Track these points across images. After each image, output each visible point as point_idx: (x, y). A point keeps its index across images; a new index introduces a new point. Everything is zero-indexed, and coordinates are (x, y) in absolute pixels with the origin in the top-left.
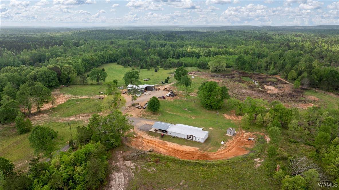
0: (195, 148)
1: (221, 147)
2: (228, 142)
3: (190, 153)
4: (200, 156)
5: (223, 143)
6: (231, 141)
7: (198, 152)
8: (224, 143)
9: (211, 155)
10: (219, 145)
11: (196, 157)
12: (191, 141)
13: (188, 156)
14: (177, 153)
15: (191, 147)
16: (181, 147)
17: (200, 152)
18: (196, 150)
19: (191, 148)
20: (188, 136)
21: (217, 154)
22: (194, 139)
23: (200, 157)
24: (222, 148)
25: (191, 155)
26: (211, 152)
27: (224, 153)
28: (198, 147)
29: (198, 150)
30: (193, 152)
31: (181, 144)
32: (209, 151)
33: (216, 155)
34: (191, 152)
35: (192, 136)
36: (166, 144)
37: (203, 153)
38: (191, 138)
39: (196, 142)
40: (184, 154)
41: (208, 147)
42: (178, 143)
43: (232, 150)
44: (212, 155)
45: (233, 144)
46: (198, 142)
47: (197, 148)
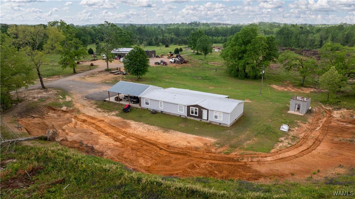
0: (204, 138)
1: (283, 139)
2: (299, 126)
3: (184, 152)
4: (216, 162)
5: (285, 128)
6: (305, 126)
7: (213, 150)
8: (289, 130)
9: (255, 159)
10: (275, 133)
11: (202, 165)
12: (197, 121)
13: (176, 159)
14: (146, 150)
15: (194, 136)
16: (166, 134)
17: (219, 150)
18: (205, 144)
19: (193, 139)
20: (189, 107)
21: (275, 157)
22: (205, 117)
23: (216, 165)
24: (285, 143)
25: (186, 158)
26: (254, 150)
27: (296, 157)
28: (215, 137)
29: (214, 145)
30: (197, 149)
31: (166, 128)
32: (247, 149)
33: (271, 163)
34: (191, 148)
35: (201, 108)
36: (127, 125)
37: (228, 153)
38: (196, 113)
39: (210, 123)
40: (165, 153)
41: (243, 136)
42: (157, 126)
43: (319, 148)
44: (258, 161)
45: (314, 132)
46: (216, 126)
47: (211, 140)
